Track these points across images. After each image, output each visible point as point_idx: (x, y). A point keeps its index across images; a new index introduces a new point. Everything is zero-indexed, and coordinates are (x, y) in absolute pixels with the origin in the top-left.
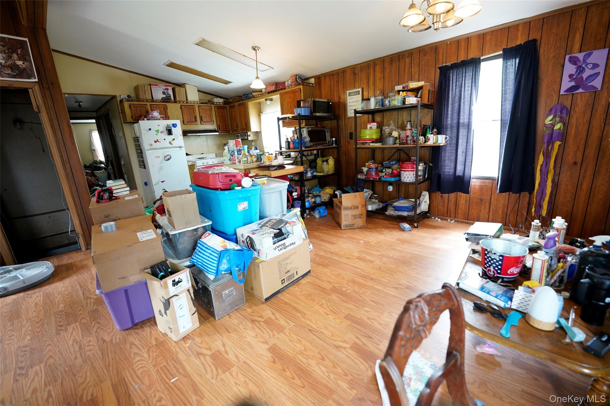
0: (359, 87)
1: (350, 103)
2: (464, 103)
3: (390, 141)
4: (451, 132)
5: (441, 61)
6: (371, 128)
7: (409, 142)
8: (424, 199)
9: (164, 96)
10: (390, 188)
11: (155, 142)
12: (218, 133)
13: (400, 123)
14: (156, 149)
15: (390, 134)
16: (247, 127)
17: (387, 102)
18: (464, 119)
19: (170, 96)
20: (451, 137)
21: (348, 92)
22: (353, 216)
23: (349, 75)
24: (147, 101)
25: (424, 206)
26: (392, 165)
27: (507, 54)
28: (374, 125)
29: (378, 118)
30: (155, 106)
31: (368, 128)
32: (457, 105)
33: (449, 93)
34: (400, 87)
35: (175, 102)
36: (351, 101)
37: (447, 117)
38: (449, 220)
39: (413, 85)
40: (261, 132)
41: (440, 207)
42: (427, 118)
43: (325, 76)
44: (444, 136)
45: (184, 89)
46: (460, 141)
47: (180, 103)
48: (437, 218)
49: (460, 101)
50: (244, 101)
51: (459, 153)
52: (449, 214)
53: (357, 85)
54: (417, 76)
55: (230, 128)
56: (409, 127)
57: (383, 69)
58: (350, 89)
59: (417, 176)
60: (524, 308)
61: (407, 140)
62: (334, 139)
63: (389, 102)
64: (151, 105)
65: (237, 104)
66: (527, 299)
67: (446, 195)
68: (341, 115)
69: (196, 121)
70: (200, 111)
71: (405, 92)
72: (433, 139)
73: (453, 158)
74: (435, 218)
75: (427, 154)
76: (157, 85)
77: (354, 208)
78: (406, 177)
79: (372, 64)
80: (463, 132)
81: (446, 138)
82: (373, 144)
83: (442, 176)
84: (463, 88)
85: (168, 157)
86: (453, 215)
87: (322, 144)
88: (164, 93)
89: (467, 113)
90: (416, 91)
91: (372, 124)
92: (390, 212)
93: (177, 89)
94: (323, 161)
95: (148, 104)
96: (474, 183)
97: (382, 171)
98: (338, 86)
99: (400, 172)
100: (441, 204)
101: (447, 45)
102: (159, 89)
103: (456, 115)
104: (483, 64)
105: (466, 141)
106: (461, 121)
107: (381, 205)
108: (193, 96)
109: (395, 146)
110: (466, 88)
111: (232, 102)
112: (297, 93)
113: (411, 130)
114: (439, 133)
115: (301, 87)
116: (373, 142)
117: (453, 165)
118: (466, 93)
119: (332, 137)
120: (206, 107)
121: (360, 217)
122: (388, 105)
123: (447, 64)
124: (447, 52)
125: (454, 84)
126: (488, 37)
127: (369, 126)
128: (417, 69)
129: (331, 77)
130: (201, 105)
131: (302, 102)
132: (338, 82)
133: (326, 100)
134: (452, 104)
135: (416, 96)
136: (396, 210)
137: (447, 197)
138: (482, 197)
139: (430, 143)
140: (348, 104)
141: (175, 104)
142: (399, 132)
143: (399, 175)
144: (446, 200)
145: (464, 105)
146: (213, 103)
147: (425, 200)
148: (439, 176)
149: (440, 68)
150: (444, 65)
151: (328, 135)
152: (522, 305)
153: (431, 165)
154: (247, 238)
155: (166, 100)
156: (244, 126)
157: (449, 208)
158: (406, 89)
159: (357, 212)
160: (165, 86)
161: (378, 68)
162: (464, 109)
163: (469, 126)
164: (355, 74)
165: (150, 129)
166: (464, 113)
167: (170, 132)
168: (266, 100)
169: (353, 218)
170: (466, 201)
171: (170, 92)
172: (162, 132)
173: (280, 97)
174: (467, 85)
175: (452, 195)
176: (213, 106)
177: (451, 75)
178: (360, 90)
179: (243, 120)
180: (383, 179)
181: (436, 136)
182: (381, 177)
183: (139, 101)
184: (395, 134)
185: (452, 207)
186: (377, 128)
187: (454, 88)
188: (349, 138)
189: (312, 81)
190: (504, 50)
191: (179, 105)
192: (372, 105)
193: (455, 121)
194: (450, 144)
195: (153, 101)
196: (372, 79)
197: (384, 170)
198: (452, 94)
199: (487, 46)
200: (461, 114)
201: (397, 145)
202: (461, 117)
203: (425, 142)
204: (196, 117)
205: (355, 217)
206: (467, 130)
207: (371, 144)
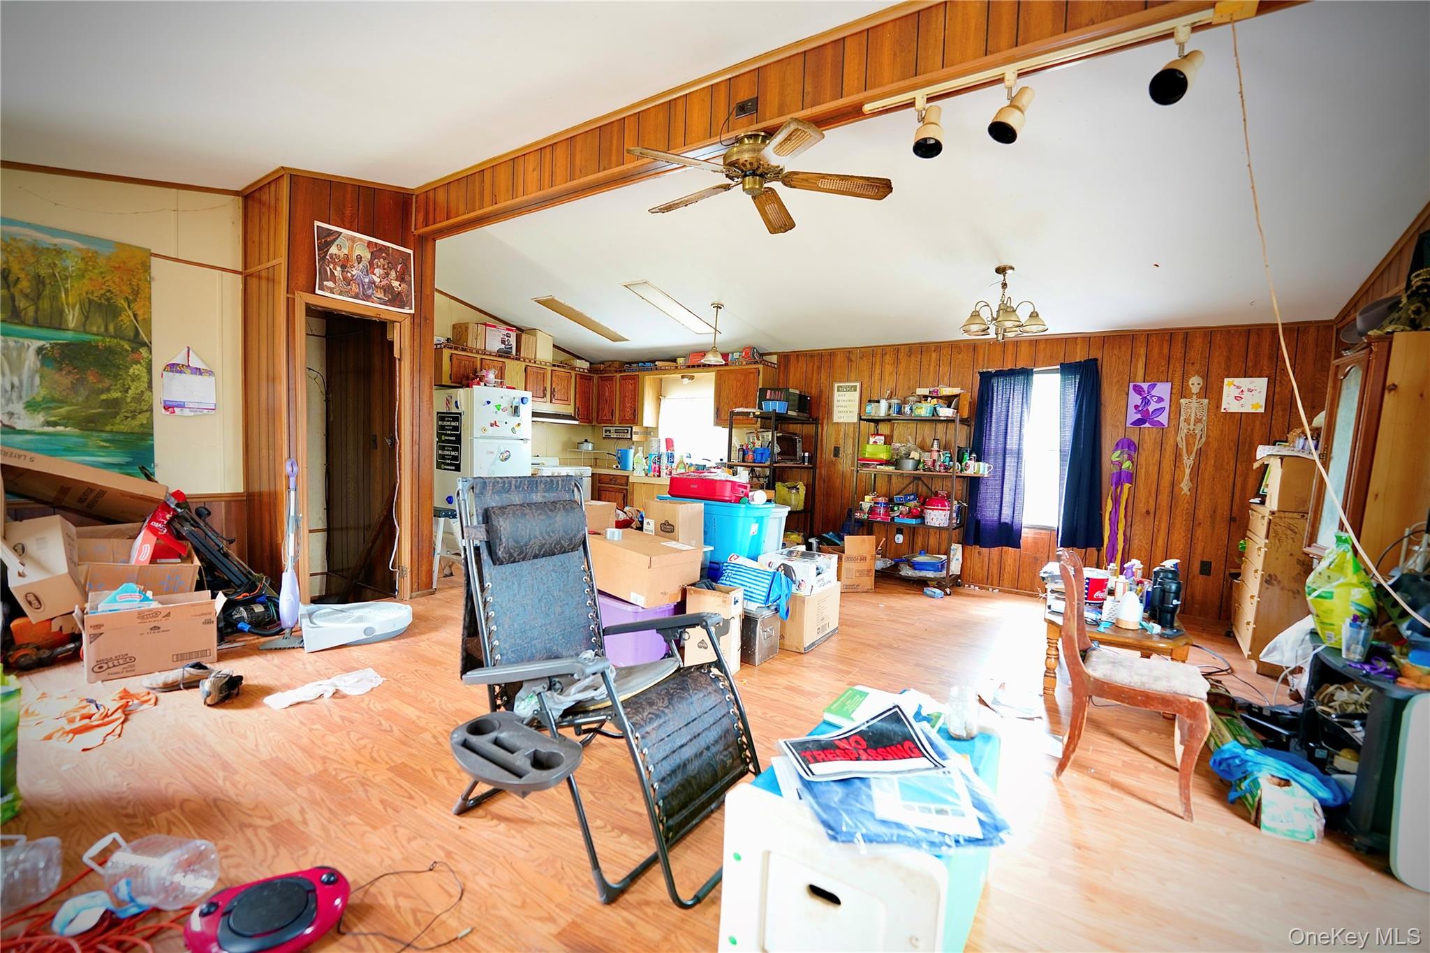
0: (857, 381)
1: (838, 401)
2: (1012, 423)
3: (909, 465)
4: (995, 461)
5: (981, 363)
6: (875, 442)
7: (938, 469)
8: (954, 555)
9: (503, 346)
10: (899, 539)
11: (492, 425)
12: (577, 422)
13: (919, 440)
14: (493, 438)
15: (907, 455)
16: (634, 416)
17: (907, 409)
18: (1012, 444)
19: (511, 348)
20: (995, 468)
21: (836, 385)
22: (858, 571)
23: (839, 359)
24: (477, 352)
25: (955, 568)
26: (910, 500)
27: (1067, 369)
28: (881, 439)
29: (884, 429)
30: (488, 362)
31: (871, 442)
32: (1003, 424)
33: (992, 408)
34: (925, 392)
35: (518, 359)
36: (841, 398)
37: (990, 439)
38: (990, 589)
39: (947, 391)
40: (657, 428)
41: (978, 570)
42: (961, 436)
43: (798, 356)
44: (987, 465)
45: (535, 338)
46: (1007, 473)
47: (524, 361)
48: (972, 586)
49: (1007, 420)
50: (637, 373)
51: (1004, 491)
52: (989, 581)
53: (853, 376)
54: (946, 378)
55: (595, 415)
56: (936, 447)
57: (897, 362)
58: (840, 382)
59: (950, 518)
60: (1113, 618)
61: (934, 466)
62: (807, 454)
63: (911, 409)
64: (482, 359)
65: (618, 375)
66: (1114, 609)
67: (985, 551)
68: (821, 417)
69: (545, 396)
70: (554, 379)
71: (935, 400)
72: (974, 468)
73: (998, 496)
74: (969, 586)
75: (958, 488)
76: (495, 327)
77: (861, 560)
78: (935, 518)
79: (880, 351)
80: (1010, 461)
81: (989, 468)
82: (881, 467)
83: (982, 522)
84: (1011, 404)
85: (505, 455)
86: (995, 582)
87: (792, 460)
88: (503, 342)
89: (1016, 437)
90: (949, 401)
91: (877, 437)
92: (906, 571)
93: (524, 336)
94: (790, 488)
95: (479, 357)
96: (1026, 533)
97: (893, 510)
98: (819, 373)
99: (922, 511)
100: (980, 565)
101: (990, 345)
102: (498, 333)
103: (1001, 438)
104: (1035, 376)
105: (1015, 473)
106: (1008, 447)
107: (889, 563)
108: (545, 354)
109: (918, 472)
110: (1015, 405)
111: (604, 371)
112: (752, 376)
113: (939, 451)
114: (978, 460)
115: (761, 367)
116: (881, 465)
117: (997, 506)
118: (1015, 410)
119: (804, 452)
120: (563, 374)
121: (868, 575)
122: (908, 413)
123: (990, 370)
124: (989, 354)
125: (1000, 397)
126: (1042, 346)
127: (872, 440)
128: (947, 369)
129: (808, 358)
130: (556, 368)
131: (769, 391)
132: (819, 368)
133: (797, 392)
134: (997, 423)
135: (949, 406)
136: (915, 569)
137: (987, 555)
138: (1038, 555)
139: (970, 472)
140: (836, 403)
141: (518, 362)
142: (920, 454)
143: (921, 517)
144: (986, 559)
145: (1012, 426)
146: (573, 369)
147: (956, 557)
148: (978, 522)
149: (981, 374)
150: (985, 370)
151: (799, 445)
152: (1110, 615)
153: (965, 504)
154: (780, 567)
155: (504, 354)
156: (628, 415)
157: (990, 571)
158: (934, 395)
159: (864, 566)
160: (508, 329)
161: (887, 358)
162: (1012, 431)
163: (1019, 454)
164: (850, 360)
165: (489, 402)
166: (1012, 436)
167: (516, 411)
168: (683, 377)
169: (857, 575)
170: (1015, 560)
171: (513, 341)
172: (504, 410)
173: (716, 376)
174: (1016, 400)
175: (995, 551)
176: (573, 373)
177: (995, 385)
178: (858, 384)
179: (628, 405)
180: (897, 520)
181: (976, 464)
182: (893, 517)
183: (464, 350)
184: (915, 455)
185: (995, 570)
186: (885, 444)
187: (1000, 401)
188: (832, 456)
189: (774, 359)
190: (1062, 365)
191: (524, 364)
192: (882, 410)
193: (1001, 446)
194: (994, 476)
195: (485, 354)
196: (877, 371)
197: (896, 508)
198: (997, 410)
199: (1041, 356)
200: (1008, 437)
201: (921, 472)
202: (1009, 442)
203: (962, 471)
204: (545, 389)
205: (861, 573)
206: (1016, 460)
207: (878, 467)
